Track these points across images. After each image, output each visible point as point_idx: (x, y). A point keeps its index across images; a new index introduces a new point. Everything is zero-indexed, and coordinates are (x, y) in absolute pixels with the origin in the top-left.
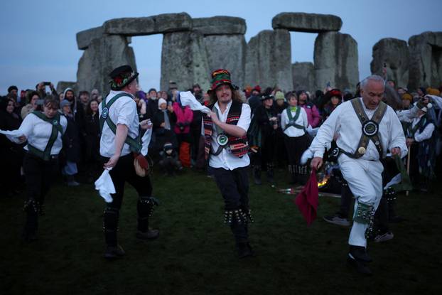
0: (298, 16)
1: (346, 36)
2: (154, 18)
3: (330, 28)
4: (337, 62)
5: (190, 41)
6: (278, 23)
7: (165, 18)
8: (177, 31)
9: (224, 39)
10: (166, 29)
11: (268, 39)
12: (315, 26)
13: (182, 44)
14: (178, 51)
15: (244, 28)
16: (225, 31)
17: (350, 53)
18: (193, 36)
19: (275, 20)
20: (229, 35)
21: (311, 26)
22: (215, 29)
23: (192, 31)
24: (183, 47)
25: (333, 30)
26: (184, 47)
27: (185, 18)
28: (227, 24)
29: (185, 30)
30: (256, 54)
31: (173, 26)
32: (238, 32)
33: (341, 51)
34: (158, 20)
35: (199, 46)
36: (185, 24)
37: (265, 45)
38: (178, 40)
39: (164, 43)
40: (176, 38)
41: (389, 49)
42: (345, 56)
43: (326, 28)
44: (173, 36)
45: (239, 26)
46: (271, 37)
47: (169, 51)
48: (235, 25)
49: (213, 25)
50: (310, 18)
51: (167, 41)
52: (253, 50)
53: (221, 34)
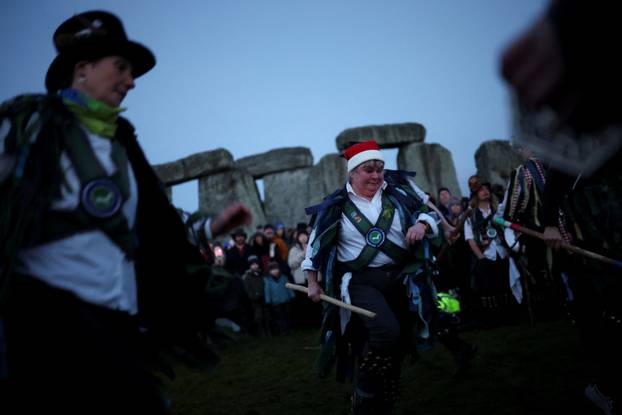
0: (367, 130)
1: (434, 146)
2: (183, 161)
3: (411, 138)
4: (429, 180)
5: (233, 183)
6: (343, 142)
7: (196, 159)
8: (214, 172)
9: (286, 176)
10: (199, 172)
11: (333, 164)
12: (391, 138)
13: (223, 187)
14: (219, 197)
15: (309, 158)
16: (285, 166)
17: (443, 166)
18: (236, 176)
19: (339, 140)
20: (292, 170)
21: (385, 139)
22: (272, 165)
23: (234, 170)
24: (224, 191)
25: (415, 141)
26: (226, 191)
27: (222, 154)
28: (287, 157)
29: (225, 170)
30: (321, 187)
31: (208, 167)
32: (303, 164)
33: (431, 165)
34: (188, 163)
35: (246, 187)
36: (224, 162)
37: (331, 173)
38: (217, 184)
39: (200, 191)
40: (214, 182)
41: (493, 154)
42: (438, 171)
43: (405, 140)
44: (211, 180)
45: (302, 157)
46: (336, 162)
47: (207, 199)
48: (297, 157)
49: (269, 160)
50: (383, 130)
51: (203, 187)
52: (316, 182)
53: (281, 171)
